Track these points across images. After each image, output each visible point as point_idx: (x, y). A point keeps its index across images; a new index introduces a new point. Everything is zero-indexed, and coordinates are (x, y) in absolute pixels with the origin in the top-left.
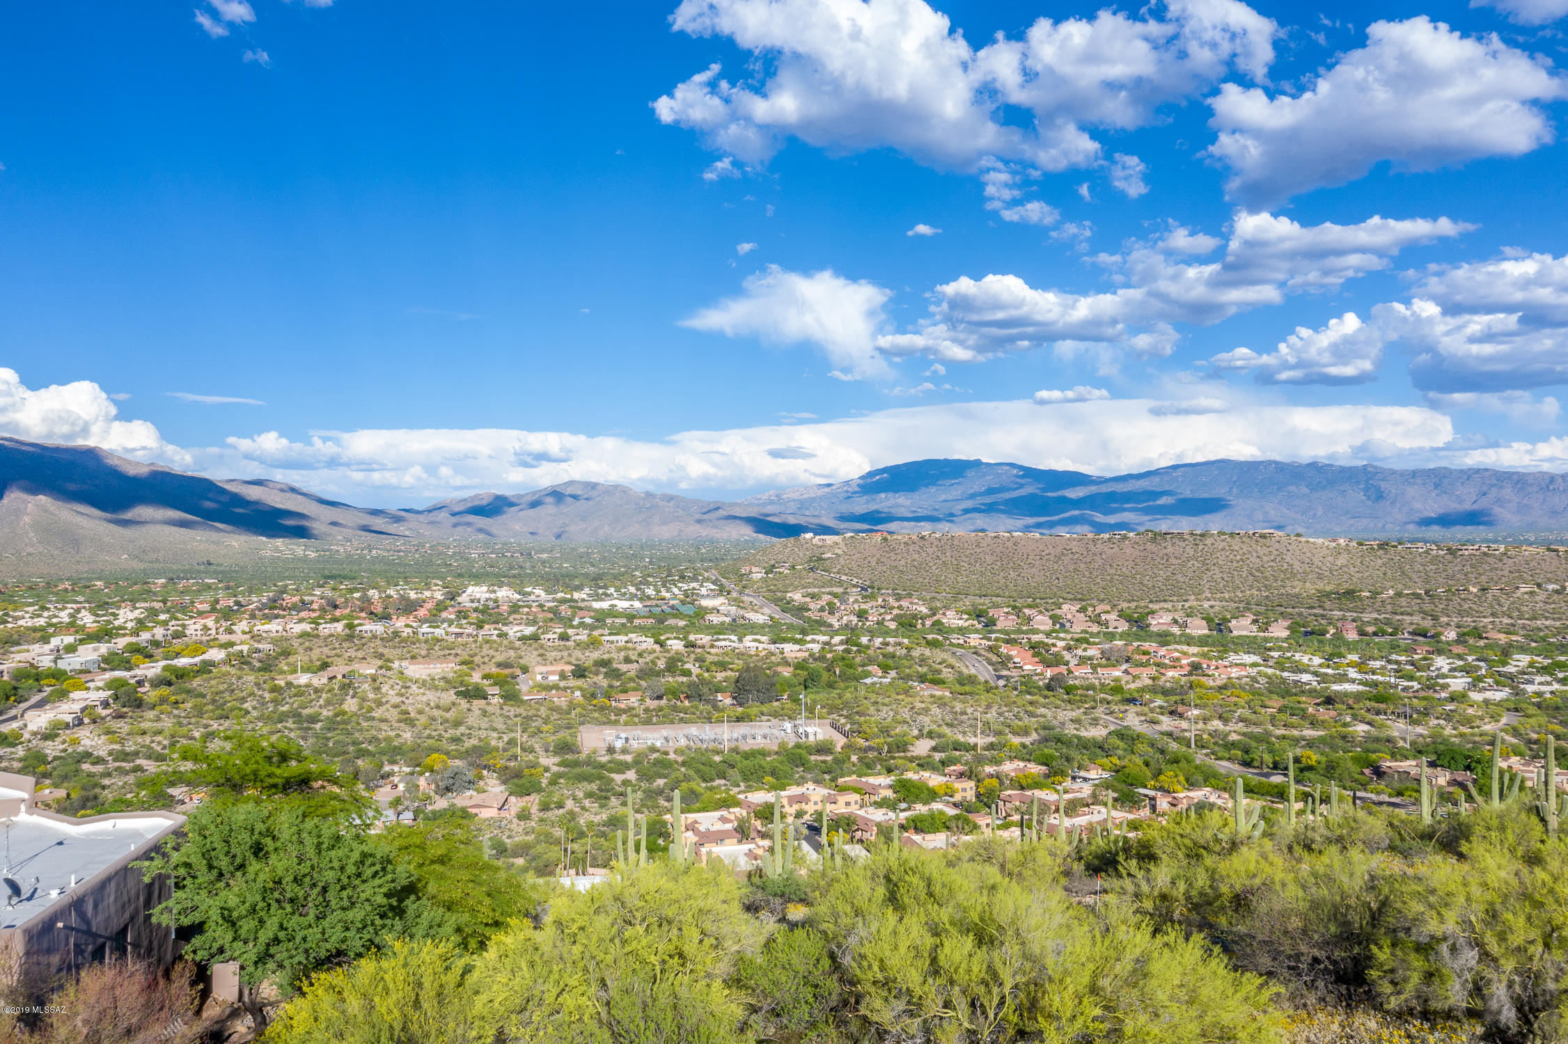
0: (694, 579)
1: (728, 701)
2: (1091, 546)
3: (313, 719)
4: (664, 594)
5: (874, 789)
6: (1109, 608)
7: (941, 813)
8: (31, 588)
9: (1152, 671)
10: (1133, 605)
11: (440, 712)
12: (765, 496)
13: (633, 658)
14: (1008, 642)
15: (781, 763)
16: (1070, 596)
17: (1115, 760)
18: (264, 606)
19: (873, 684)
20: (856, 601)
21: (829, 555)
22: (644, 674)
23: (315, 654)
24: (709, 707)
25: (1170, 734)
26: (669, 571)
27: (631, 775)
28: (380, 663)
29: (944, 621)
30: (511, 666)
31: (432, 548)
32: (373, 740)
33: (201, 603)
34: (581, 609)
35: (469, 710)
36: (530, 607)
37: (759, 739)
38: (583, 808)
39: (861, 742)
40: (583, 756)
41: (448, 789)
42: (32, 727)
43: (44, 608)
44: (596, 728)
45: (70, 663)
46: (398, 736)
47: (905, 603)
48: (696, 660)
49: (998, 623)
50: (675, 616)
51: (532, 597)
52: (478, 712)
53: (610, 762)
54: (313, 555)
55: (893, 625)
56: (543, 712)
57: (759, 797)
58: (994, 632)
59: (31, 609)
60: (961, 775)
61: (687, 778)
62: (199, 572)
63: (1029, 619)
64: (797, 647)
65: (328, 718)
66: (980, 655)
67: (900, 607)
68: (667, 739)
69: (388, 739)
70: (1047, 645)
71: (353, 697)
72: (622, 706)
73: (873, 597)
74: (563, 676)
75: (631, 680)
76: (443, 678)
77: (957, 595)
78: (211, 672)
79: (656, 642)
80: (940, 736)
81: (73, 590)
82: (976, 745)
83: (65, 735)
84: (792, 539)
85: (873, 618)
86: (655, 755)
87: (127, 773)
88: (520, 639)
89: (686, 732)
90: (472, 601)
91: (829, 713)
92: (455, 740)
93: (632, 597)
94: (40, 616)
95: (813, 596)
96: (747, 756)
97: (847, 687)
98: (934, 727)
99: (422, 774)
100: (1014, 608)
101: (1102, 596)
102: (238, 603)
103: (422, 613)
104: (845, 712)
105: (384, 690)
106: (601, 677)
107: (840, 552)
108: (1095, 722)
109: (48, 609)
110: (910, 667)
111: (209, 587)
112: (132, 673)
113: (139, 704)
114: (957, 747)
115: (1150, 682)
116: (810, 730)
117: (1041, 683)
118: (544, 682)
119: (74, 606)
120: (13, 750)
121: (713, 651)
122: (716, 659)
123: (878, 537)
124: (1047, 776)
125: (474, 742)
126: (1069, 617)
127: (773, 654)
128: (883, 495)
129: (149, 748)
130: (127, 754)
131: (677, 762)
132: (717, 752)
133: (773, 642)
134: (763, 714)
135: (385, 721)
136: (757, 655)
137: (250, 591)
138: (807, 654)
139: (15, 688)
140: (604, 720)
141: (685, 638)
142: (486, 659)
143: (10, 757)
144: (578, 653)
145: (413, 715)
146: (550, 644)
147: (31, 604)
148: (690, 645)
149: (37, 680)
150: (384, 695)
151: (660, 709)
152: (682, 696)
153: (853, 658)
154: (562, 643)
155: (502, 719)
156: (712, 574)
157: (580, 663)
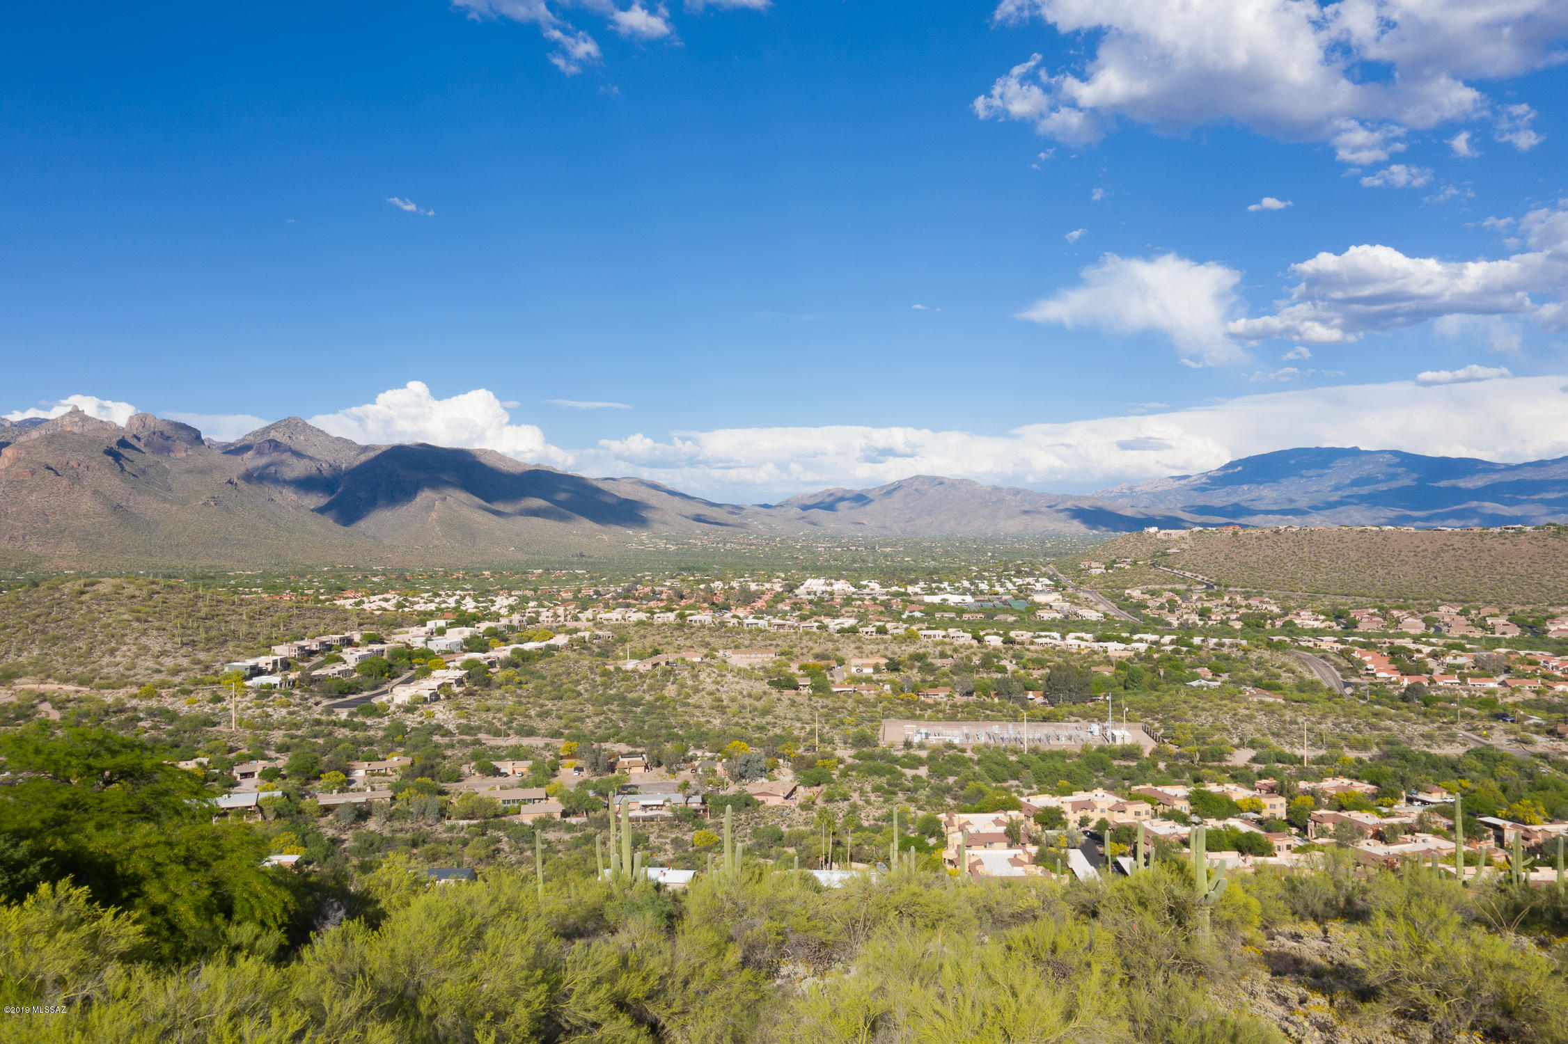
0: (1031, 574)
1: (1040, 700)
2: (1477, 542)
3: (636, 703)
4: (998, 589)
5: (1168, 799)
6: (1497, 611)
7: (1234, 830)
8: (431, 576)
9: (1538, 683)
10: (1528, 608)
11: (752, 701)
12: (1116, 490)
13: (949, 653)
14: (1364, 646)
15: (1079, 766)
16: (1450, 597)
17: (1466, 783)
18: (619, 595)
19: (1201, 687)
20: (1200, 599)
21: (1174, 550)
22: (957, 669)
23: (648, 642)
24: (1017, 706)
25: (1544, 757)
26: (1006, 565)
27: (923, 771)
28: (705, 651)
29: (1297, 621)
30: (828, 658)
31: (781, 542)
32: (686, 725)
33: (565, 592)
34: (912, 602)
35: (779, 699)
36: (862, 600)
37: (1063, 740)
38: (868, 802)
39: (1173, 749)
40: (878, 750)
41: (742, 776)
42: (398, 701)
43: (437, 595)
44: (899, 722)
45: (438, 644)
46: (708, 722)
47: (1254, 602)
48: (1013, 657)
49: (1360, 625)
50: (1005, 612)
51: (867, 591)
52: (787, 702)
53: (904, 757)
54: (673, 548)
55: (1238, 625)
56: (850, 704)
57: (1043, 801)
58: (1354, 635)
59: (426, 595)
60: (1271, 790)
61: (976, 777)
62: (572, 563)
63: (1398, 621)
64: (1122, 646)
65: (649, 702)
66: (1328, 660)
67: (1248, 607)
68: (967, 736)
69: (699, 725)
70: (1410, 650)
71: (673, 683)
72: (930, 701)
73: (1219, 595)
74: (877, 669)
75: (944, 674)
76: (763, 668)
77: (1315, 594)
78: (553, 655)
79: (974, 638)
80: (1263, 746)
81: (464, 579)
82: (1303, 758)
83: (423, 708)
84: (1135, 534)
85: (1216, 617)
86: (951, 752)
87: (467, 745)
88: (839, 632)
89: (988, 730)
90: (809, 594)
91: (1142, 717)
92: (761, 728)
93: (965, 591)
94: (432, 601)
95: (1153, 593)
96: (1052, 755)
97: (1170, 689)
98: (1258, 736)
99: (720, 760)
100: (1380, 609)
101: (1490, 597)
102: (597, 593)
103: (759, 604)
104: (1160, 717)
105: (701, 678)
106: (915, 671)
107: (1186, 546)
108: (1451, 739)
109: (440, 596)
110: (1244, 671)
111: (577, 577)
112: (486, 655)
113: (488, 683)
114: (1281, 758)
115: (1533, 696)
116: (1117, 733)
117: (1396, 693)
118: (858, 675)
119: (461, 593)
120: (381, 720)
121: (1032, 648)
122: (1035, 656)
123: (1229, 531)
124: (1375, 796)
125: (778, 731)
126: (1447, 620)
127: (1095, 652)
128: (1245, 487)
129: (491, 723)
130: (472, 728)
131: (971, 760)
132: (1015, 752)
133: (1098, 640)
134: (1072, 714)
135: (699, 707)
136: (1079, 653)
137: (610, 582)
138: (1132, 654)
139: (390, 666)
140: (908, 714)
141: (1006, 634)
142: (805, 651)
143: (377, 727)
144: (894, 647)
145: (725, 703)
146: (867, 637)
147: (427, 591)
148: (1009, 641)
149: (410, 659)
150: (701, 682)
151: (967, 705)
152: (993, 693)
153: (1183, 659)
154: (879, 636)
155: (808, 710)
156: (1051, 569)
157: (896, 657)
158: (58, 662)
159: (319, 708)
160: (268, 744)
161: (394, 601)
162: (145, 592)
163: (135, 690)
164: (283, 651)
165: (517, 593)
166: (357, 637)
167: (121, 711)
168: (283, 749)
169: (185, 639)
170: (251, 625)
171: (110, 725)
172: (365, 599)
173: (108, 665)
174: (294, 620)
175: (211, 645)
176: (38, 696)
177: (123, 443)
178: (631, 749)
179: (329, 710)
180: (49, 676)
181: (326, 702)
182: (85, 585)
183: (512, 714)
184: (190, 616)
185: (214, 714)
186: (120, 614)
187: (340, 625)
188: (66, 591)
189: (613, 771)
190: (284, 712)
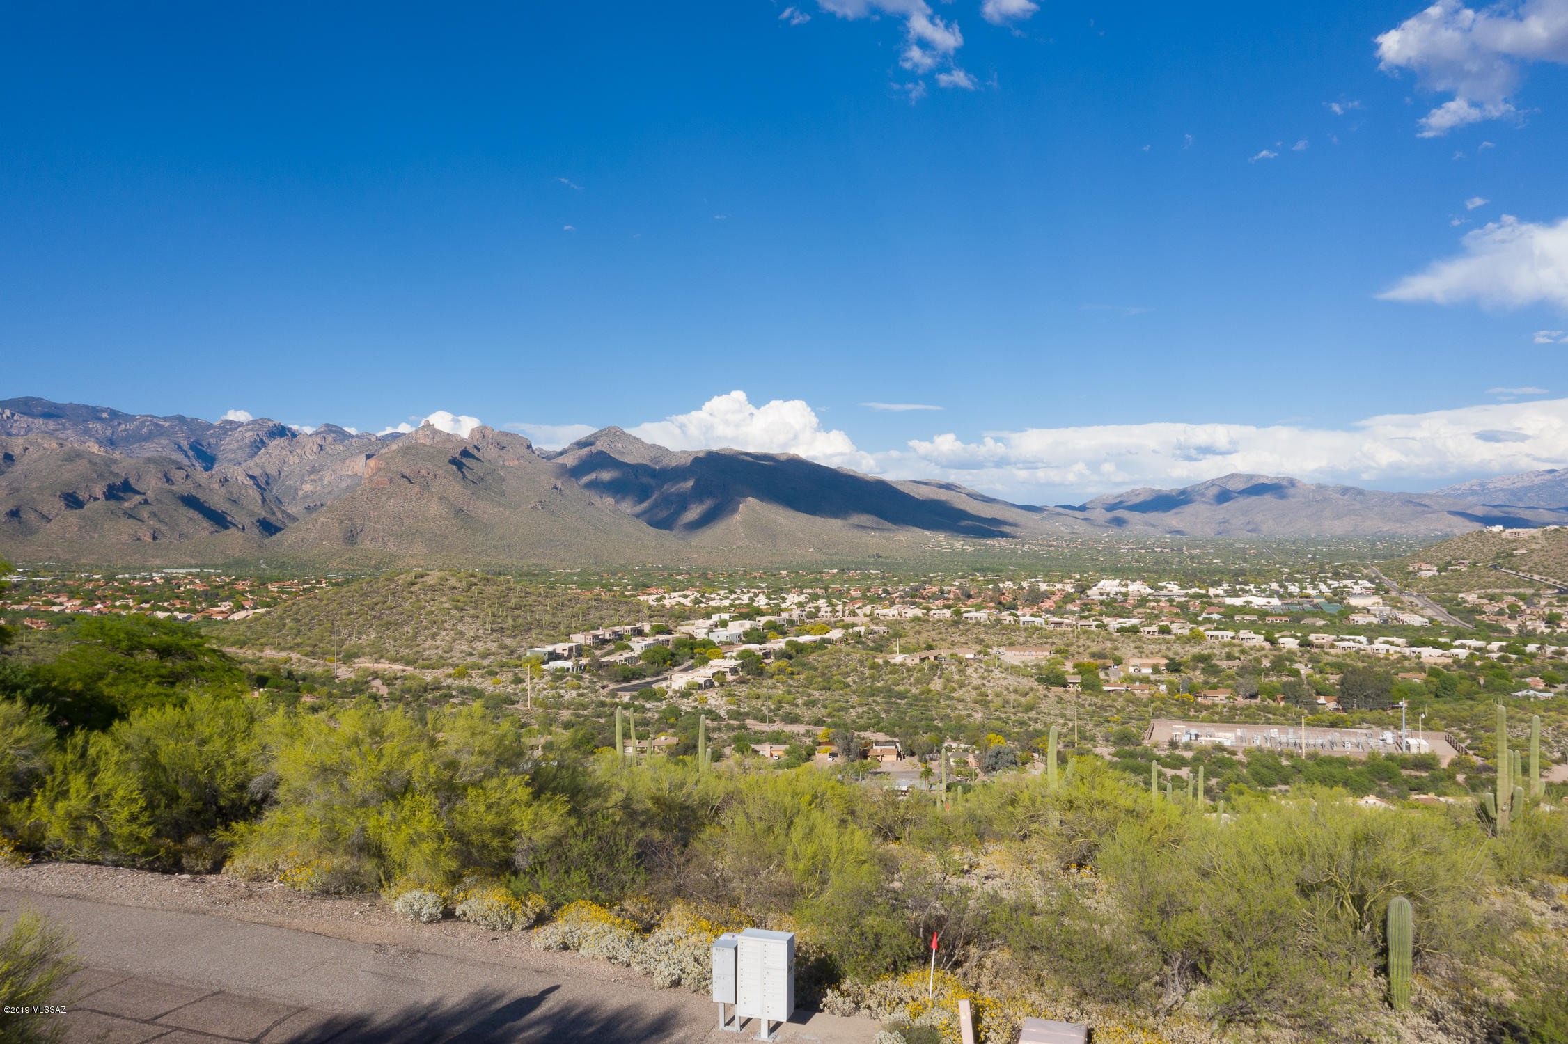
0: (1349, 576)
1: (1332, 705)
3: (901, 696)
4: (1310, 591)
8: (731, 575)
11: (1017, 697)
13: (1237, 655)
15: (1360, 774)
18: (905, 594)
19: (1529, 697)
20: (1550, 604)
21: (1523, 551)
22: (1242, 672)
23: (923, 638)
24: (1303, 710)
26: (1324, 567)
28: (979, 648)
30: (1105, 657)
31: (1082, 544)
32: (946, 717)
33: (855, 590)
34: (1212, 605)
35: (1046, 696)
36: (1158, 601)
37: (1349, 747)
39: (1477, 761)
40: (1140, 749)
41: (993, 768)
42: (675, 686)
44: (1169, 722)
45: (719, 636)
46: (970, 715)
48: (1310, 660)
50: (1314, 615)
51: (1164, 592)
52: (1054, 699)
53: (1168, 756)
54: (967, 549)
56: (1120, 703)
59: (722, 592)
62: (868, 563)
64: (1439, 652)
65: (914, 696)
68: (1240, 739)
69: (960, 718)
71: (940, 677)
72: (1208, 702)
74: (1156, 669)
75: (1230, 677)
76: (1037, 666)
78: (826, 648)
79: (1266, 640)
81: (761, 578)
83: (698, 694)
85: (1566, 625)
86: (1219, 753)
87: (733, 729)
88: (1118, 631)
89: (1266, 733)
90: (1102, 594)
91: (1447, 726)
92: (1021, 723)
93: (1273, 594)
94: (727, 598)
95: (1492, 598)
96: (1330, 761)
97: (1488, 699)
99: (974, 752)
102: (886, 591)
103: (1048, 604)
104: (1468, 726)
105: (968, 672)
106: (1198, 672)
107: (1536, 547)
109: (735, 593)
111: (869, 577)
112: (763, 646)
113: (760, 673)
116: (1412, 741)
118: (1135, 675)
119: (756, 590)
120: (659, 704)
121: (1332, 651)
122: (1335, 659)
125: (1038, 726)
127: (1405, 658)
129: (759, 710)
130: (740, 714)
131: (1240, 762)
132: (1290, 756)
133: (1411, 645)
134: (1364, 720)
135: (963, 701)
136: (1387, 659)
137: (900, 581)
138: (1450, 660)
139: (673, 655)
140: (1180, 714)
141: (1305, 636)
142: (1081, 650)
143: (655, 709)
144: (1177, 648)
145: (990, 698)
146: (1149, 637)
147: (724, 589)
148: (1305, 644)
149: (692, 649)
150: (967, 677)
151: (1249, 707)
152: (1279, 697)
153: (1511, 668)
154: (1161, 636)
155: (1075, 707)
156: (1373, 571)
157: (1178, 658)
158: (390, 645)
159: (605, 692)
160: (556, 721)
161: (692, 597)
162: (464, 584)
163: (450, 671)
164: (579, 639)
165: (809, 591)
166: (647, 628)
167: (437, 689)
168: (567, 726)
169: (495, 627)
170: (554, 615)
171: (426, 700)
172: (666, 595)
173: (429, 649)
174: (592, 611)
175: (517, 632)
176: (371, 674)
177: (465, 453)
178: (889, 739)
179: (613, 694)
180: (381, 657)
181: (612, 686)
182: (416, 577)
183: (780, 702)
184: (501, 606)
185: (515, 694)
186: (442, 603)
187: (633, 616)
188: (400, 582)
189: (866, 758)
190: (574, 693)
